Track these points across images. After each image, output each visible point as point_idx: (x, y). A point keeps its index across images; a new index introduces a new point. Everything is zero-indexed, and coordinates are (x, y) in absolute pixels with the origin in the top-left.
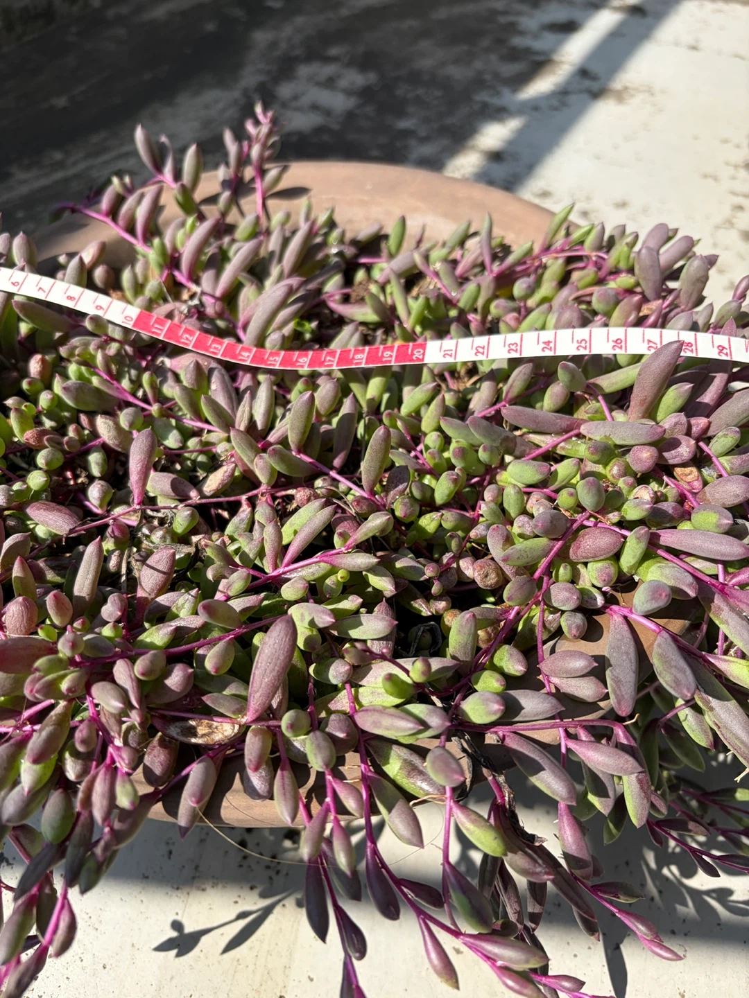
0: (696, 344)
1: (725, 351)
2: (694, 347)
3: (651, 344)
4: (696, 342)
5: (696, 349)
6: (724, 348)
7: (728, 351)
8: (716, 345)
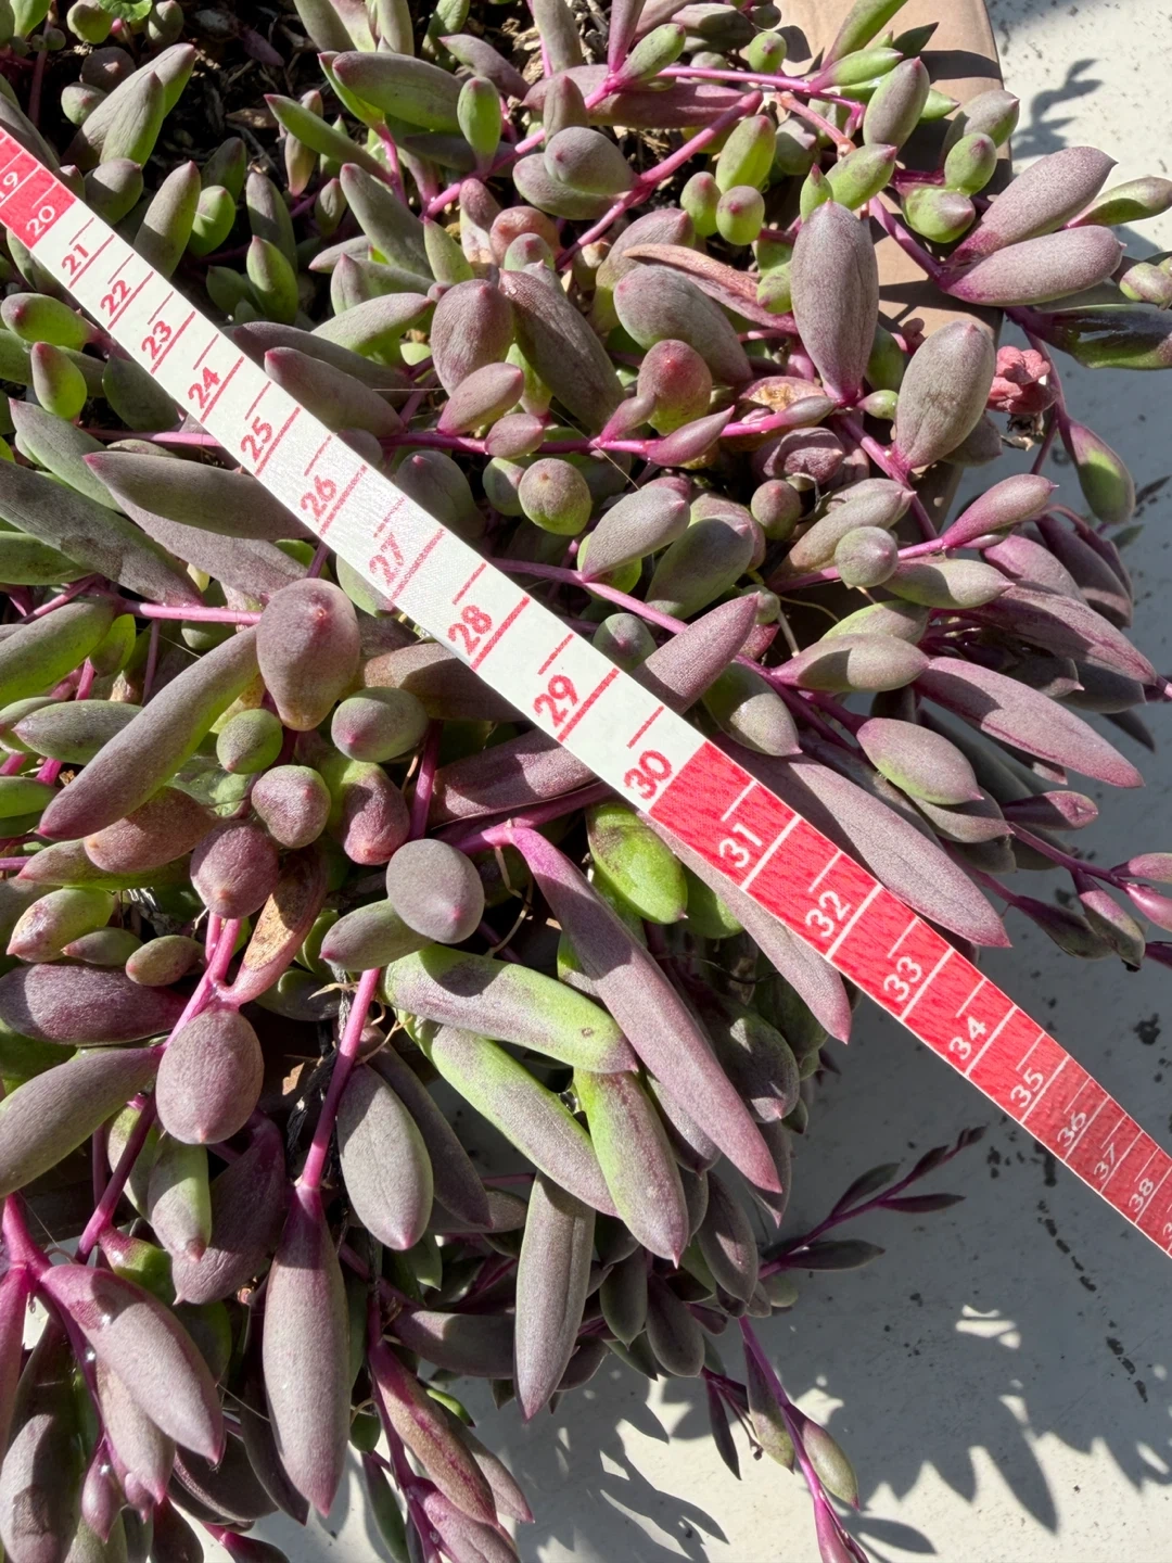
0: (499, 634)
1: (563, 704)
2: (486, 638)
3: (389, 555)
4: (506, 625)
5: (488, 649)
6: (570, 691)
7: (573, 710)
8: (555, 669)
